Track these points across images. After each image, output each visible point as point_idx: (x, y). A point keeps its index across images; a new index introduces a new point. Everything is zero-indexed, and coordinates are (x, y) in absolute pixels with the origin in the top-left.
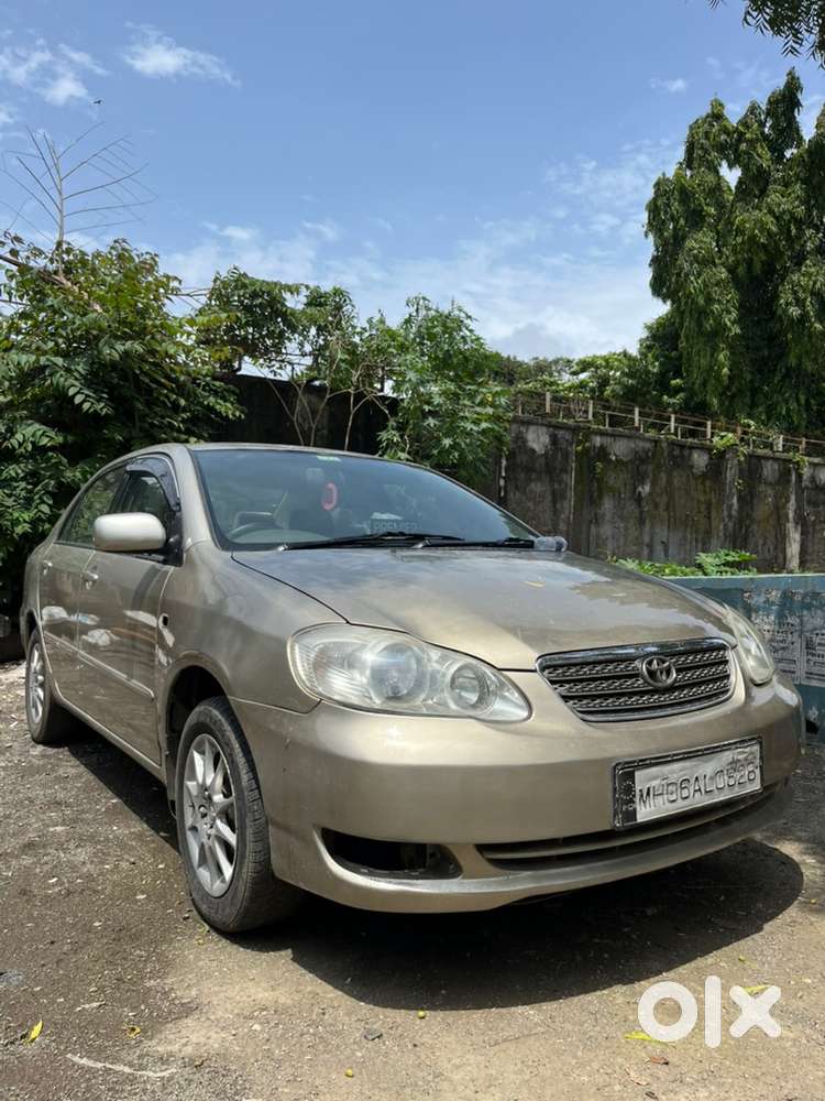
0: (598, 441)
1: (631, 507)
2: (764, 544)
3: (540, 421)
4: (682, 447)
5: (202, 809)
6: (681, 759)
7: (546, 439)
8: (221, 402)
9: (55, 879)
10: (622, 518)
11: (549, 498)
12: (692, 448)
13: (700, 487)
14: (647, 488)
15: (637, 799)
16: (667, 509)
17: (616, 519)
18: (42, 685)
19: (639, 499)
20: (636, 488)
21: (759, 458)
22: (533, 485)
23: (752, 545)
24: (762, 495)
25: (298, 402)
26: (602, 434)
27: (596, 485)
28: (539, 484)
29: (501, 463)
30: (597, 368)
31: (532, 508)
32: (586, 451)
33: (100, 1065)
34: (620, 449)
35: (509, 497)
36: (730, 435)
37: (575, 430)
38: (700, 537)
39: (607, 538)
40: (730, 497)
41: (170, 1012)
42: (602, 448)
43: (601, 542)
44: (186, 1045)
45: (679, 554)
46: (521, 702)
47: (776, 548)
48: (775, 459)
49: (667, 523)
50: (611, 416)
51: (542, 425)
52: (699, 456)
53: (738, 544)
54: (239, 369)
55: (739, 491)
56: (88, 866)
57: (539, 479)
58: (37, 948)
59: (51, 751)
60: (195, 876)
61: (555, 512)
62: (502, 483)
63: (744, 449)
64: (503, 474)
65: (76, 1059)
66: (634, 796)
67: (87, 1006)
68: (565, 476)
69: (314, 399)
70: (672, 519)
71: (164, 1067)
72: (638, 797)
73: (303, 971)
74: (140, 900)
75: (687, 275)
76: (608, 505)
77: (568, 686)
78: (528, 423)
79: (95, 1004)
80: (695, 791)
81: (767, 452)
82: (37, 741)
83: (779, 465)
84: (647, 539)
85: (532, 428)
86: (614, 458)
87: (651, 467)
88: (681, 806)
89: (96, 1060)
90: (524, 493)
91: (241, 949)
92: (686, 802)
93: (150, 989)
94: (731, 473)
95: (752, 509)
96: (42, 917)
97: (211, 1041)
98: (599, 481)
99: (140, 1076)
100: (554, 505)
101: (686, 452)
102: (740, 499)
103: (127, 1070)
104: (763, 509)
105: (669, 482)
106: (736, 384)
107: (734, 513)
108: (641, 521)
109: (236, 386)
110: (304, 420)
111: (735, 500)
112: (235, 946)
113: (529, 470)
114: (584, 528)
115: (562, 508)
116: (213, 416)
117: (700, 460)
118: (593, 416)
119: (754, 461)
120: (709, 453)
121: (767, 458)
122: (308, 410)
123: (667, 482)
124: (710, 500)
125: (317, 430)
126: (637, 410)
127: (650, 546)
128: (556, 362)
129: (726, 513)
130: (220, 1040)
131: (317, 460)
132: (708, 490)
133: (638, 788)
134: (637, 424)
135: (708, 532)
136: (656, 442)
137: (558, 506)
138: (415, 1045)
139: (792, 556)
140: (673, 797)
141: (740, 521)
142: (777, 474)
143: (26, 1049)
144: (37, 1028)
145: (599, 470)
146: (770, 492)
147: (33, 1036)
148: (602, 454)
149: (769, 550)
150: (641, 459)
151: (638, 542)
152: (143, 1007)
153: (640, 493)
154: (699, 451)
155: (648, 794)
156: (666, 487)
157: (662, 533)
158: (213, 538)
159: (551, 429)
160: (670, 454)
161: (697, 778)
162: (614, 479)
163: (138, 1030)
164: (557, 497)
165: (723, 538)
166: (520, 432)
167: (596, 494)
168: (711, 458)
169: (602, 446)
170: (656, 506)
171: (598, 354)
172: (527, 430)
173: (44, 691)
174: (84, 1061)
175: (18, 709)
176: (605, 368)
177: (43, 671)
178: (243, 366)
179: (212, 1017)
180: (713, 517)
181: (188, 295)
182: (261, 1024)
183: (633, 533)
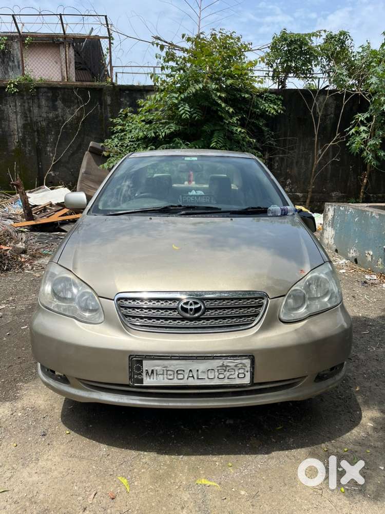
8: (272, 106)
15: (144, 374)
77: (128, 310)
80: (189, 377)
88: (175, 382)
92: (181, 381)
109: (282, 96)
133: (145, 369)
140: (171, 377)
155: (152, 373)
161: (191, 370)
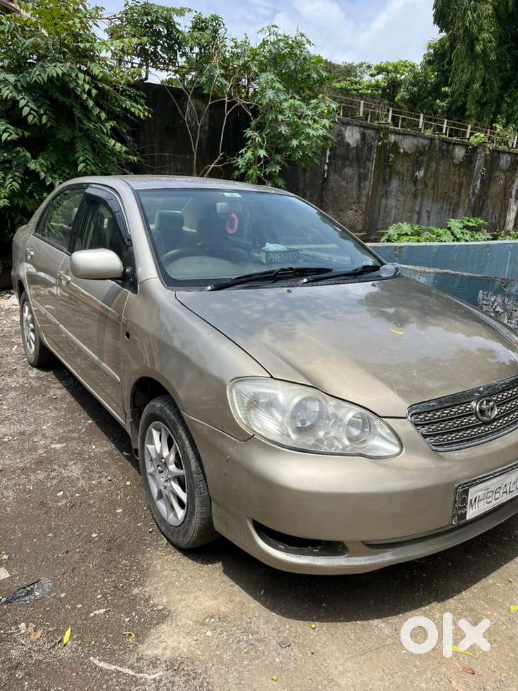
0: (392, 138)
1: (410, 186)
2: (492, 214)
3: (355, 123)
4: (449, 143)
5: (159, 468)
6: (498, 475)
7: (358, 136)
8: (134, 104)
9: (62, 493)
10: (403, 194)
11: (356, 179)
12: (455, 144)
13: (457, 172)
14: (422, 173)
15: (468, 506)
16: (433, 188)
17: (399, 194)
18: (33, 330)
19: (415, 181)
20: (414, 173)
21: (499, 152)
22: (346, 170)
23: (485, 213)
24: (497, 179)
25: (188, 105)
26: (396, 133)
27: (388, 170)
28: (351, 169)
29: (326, 153)
30: (388, 72)
31: (345, 186)
32: (384, 145)
33: (113, 667)
34: (407, 144)
35: (330, 178)
36: (482, 135)
37: (378, 130)
38: (452, 207)
39: (392, 207)
40: (476, 180)
41: (152, 618)
42: (395, 144)
43: (387, 210)
44: (165, 649)
45: (437, 219)
46: (396, 442)
47: (500, 215)
48: (510, 153)
49: (432, 197)
50: (404, 120)
51: (356, 125)
52: (459, 150)
53: (476, 212)
54: (146, 79)
55: (483, 176)
56: (82, 481)
57: (351, 165)
58: (58, 556)
59: (43, 374)
60: (155, 504)
61: (360, 188)
62: (326, 167)
63: (490, 146)
64: (327, 161)
65: (96, 661)
66: (467, 504)
67: (97, 612)
68: (368, 163)
69: (199, 103)
70: (435, 196)
71: (155, 671)
72: (469, 504)
73: (232, 583)
74: (119, 513)
75: (466, 10)
76: (394, 184)
77: (427, 427)
78: (347, 124)
79: (102, 611)
80: (504, 493)
81: (505, 147)
82: (33, 366)
83: (512, 157)
84: (417, 209)
85: (349, 128)
86: (402, 151)
87: (425, 158)
88: (495, 504)
89: (110, 663)
90: (340, 175)
91: (190, 561)
92: (498, 501)
93: (136, 596)
94: (479, 163)
95: (489, 188)
96: (57, 527)
97: (181, 645)
98: (390, 167)
99: (141, 678)
100: (359, 184)
101: (451, 147)
102: (482, 181)
103: (131, 673)
104: (495, 189)
105: (437, 169)
106: (488, 96)
107: (477, 191)
108: (415, 196)
109: (144, 92)
110: (192, 120)
111: (479, 182)
112: (186, 558)
113: (345, 158)
114: (377, 201)
115: (365, 186)
116: (129, 115)
117: (459, 153)
118: (392, 120)
119: (496, 154)
120: (467, 148)
121: (504, 152)
122: (195, 112)
123: (435, 168)
124: (462, 181)
125: (201, 127)
126: (422, 116)
127: (419, 214)
128: (361, 66)
129: (471, 191)
130: (186, 645)
131: (224, 196)
132: (462, 175)
133: (469, 499)
134: (420, 127)
135: (457, 204)
136: (432, 140)
137: (362, 185)
138: (313, 653)
139: (510, 221)
140: (490, 500)
141: (480, 197)
142: (509, 164)
143: (64, 653)
144: (68, 633)
145: (391, 160)
146: (502, 176)
147: (65, 642)
148: (394, 147)
149: (495, 217)
150: (420, 152)
151: (412, 210)
152: (133, 614)
153: (417, 176)
154: (459, 147)
155: (475, 501)
156: (434, 173)
157: (428, 204)
158: (159, 275)
159: (362, 129)
160: (440, 148)
161: (506, 485)
162: (402, 166)
163: (133, 636)
164: (362, 178)
165: (467, 209)
166: (341, 130)
167: (387, 177)
168: (467, 152)
169: (395, 141)
170: (426, 186)
171: (390, 61)
172: (345, 129)
173: (34, 334)
174: (102, 664)
175: (16, 333)
176: (394, 72)
177: (33, 321)
178: (149, 76)
179: (179, 623)
180: (462, 194)
181: (107, 19)
182: (212, 630)
183: (409, 203)
